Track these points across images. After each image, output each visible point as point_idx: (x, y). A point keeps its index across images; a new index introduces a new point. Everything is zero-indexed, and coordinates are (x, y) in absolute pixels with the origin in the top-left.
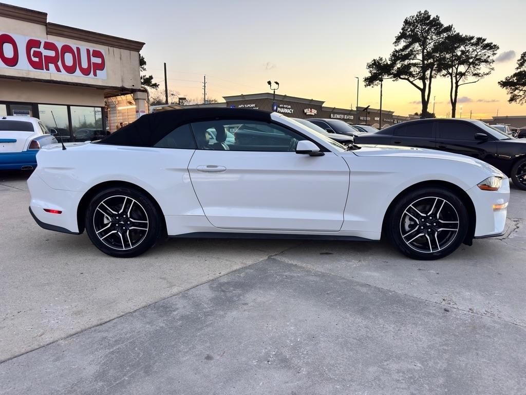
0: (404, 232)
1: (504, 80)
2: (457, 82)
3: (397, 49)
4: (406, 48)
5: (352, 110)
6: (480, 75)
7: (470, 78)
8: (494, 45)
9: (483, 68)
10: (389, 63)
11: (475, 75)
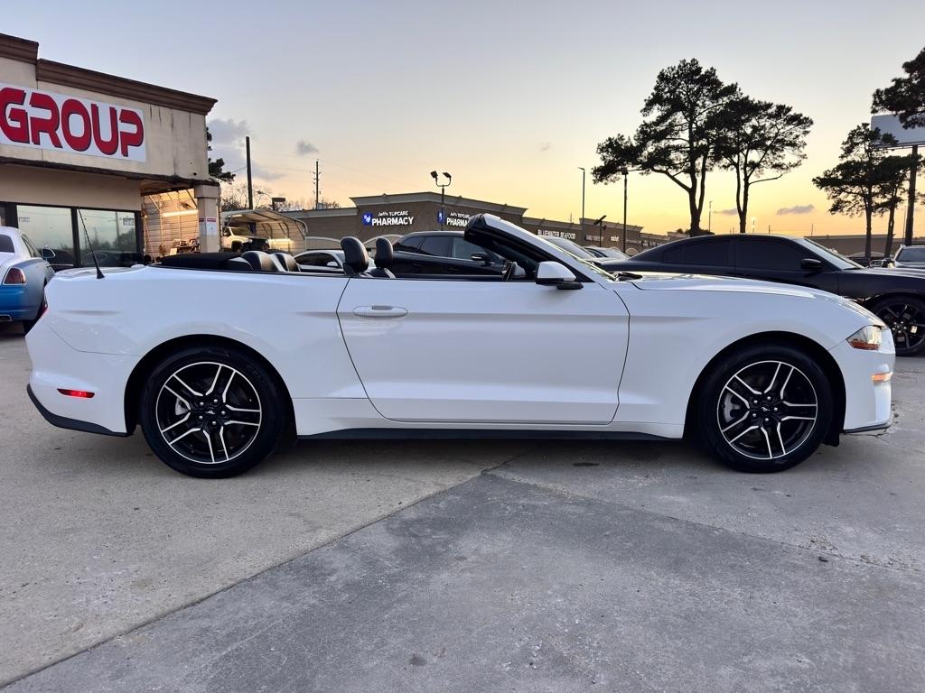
0: (725, 424)
1: (822, 177)
2: (746, 179)
3: (648, 122)
4: (662, 119)
5: (572, 224)
6: (784, 167)
7: (769, 172)
8: (805, 118)
9: (788, 155)
10: (635, 143)
11: (775, 166)
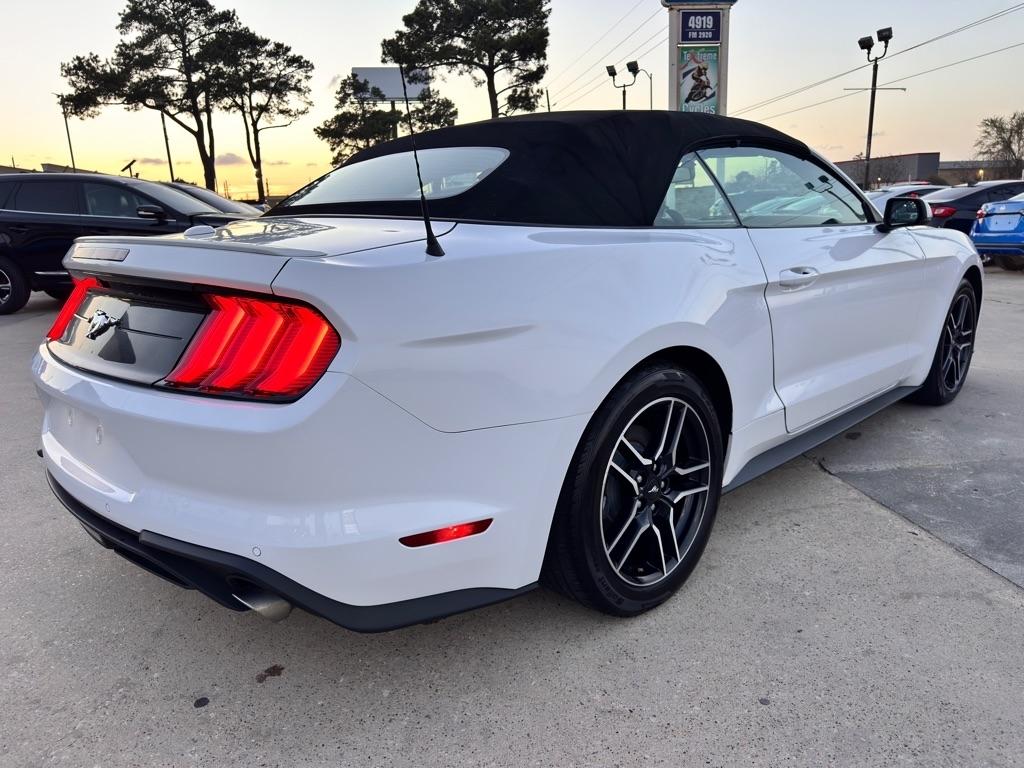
1: (322, 127)
2: (255, 124)
3: (127, 42)
4: (143, 42)
6: (292, 113)
8: (306, 61)
9: (293, 100)
10: (117, 69)
11: (282, 112)
